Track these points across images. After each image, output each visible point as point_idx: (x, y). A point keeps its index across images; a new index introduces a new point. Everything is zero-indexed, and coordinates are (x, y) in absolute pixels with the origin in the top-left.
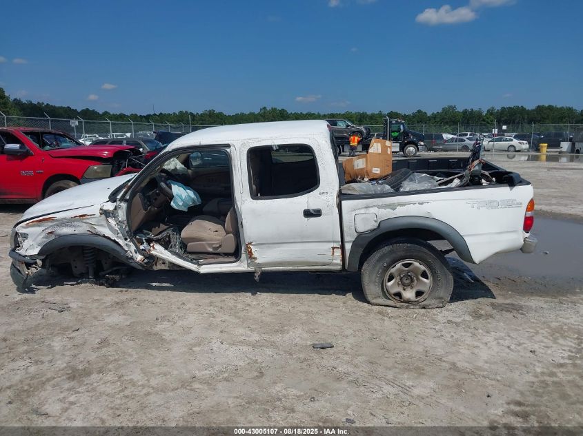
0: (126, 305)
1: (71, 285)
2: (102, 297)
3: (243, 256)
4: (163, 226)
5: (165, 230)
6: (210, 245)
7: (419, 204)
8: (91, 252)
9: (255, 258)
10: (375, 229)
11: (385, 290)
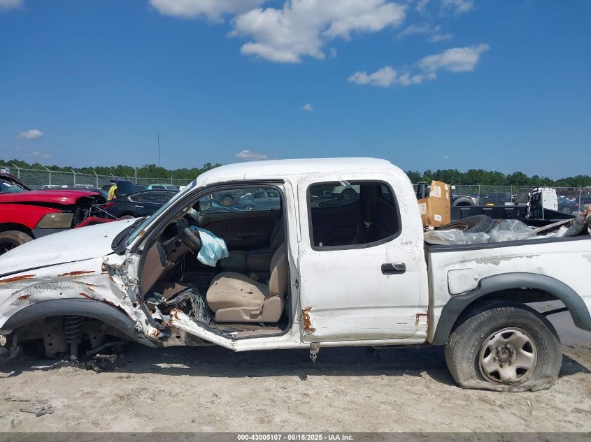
0: (134, 400)
1: (44, 369)
2: (95, 389)
3: (296, 327)
4: (179, 287)
5: (182, 291)
6: (248, 312)
7: (527, 257)
8: (77, 323)
9: (313, 330)
10: (473, 290)
11: (481, 369)
